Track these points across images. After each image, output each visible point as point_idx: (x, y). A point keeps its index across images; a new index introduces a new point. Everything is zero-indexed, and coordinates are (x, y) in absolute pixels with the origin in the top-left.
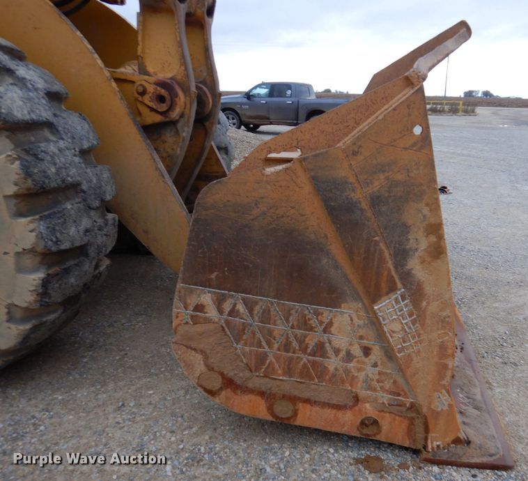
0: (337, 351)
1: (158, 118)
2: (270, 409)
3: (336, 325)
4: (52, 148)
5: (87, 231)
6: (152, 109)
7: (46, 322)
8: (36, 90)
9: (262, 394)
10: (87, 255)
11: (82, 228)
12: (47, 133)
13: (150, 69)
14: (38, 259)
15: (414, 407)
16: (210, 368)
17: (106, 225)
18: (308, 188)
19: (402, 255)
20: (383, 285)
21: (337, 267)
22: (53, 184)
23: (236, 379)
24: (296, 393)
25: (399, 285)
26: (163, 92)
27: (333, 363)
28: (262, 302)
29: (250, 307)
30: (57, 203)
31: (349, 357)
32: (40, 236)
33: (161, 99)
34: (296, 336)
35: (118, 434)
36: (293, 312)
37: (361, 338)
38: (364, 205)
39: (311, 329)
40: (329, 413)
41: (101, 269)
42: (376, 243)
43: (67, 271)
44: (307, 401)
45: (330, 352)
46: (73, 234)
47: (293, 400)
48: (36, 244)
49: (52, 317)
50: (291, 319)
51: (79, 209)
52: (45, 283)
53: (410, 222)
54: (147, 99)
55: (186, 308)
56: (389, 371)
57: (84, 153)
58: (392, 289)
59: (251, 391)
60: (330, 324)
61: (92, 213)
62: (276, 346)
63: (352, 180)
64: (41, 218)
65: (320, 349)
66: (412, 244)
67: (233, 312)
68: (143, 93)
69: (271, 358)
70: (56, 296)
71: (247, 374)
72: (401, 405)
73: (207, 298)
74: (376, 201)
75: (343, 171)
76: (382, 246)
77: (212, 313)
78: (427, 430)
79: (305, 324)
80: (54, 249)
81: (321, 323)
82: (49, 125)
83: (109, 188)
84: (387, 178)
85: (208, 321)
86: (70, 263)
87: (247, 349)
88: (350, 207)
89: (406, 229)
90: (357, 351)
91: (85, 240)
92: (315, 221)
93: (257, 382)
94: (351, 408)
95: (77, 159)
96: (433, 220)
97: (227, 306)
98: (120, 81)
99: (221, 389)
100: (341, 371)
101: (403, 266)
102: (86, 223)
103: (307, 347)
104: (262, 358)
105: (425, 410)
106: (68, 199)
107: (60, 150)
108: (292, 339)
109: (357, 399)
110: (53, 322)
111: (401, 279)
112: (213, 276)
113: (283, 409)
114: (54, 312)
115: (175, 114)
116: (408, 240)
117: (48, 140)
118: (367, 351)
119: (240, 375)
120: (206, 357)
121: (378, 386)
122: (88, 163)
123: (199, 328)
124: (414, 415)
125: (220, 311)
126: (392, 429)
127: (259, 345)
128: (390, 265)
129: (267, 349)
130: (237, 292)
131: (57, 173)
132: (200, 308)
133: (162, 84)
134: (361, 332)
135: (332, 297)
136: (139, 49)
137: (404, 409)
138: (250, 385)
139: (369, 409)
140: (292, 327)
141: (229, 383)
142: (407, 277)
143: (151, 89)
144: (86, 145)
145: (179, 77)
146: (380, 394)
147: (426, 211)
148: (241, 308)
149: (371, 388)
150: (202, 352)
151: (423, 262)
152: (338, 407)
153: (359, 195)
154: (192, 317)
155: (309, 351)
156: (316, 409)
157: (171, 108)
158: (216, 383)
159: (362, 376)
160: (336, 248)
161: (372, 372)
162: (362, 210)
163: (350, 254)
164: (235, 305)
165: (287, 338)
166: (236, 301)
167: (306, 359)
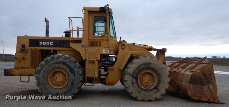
2: (198, 98)
3: (205, 88)
16: (192, 94)
18: (202, 74)
19: (211, 80)
21: (205, 81)
27: (204, 92)
28: (197, 86)
29: (193, 86)
31: (206, 92)
36: (200, 87)
42: (209, 79)
44: (202, 97)
47: (200, 97)
56: (211, 93)
58: (211, 83)
59: (196, 96)
65: (203, 91)
67: (194, 87)
74: (209, 75)
75: (205, 72)
77: (192, 87)
81: (203, 88)
84: (210, 72)
87: (195, 91)
90: (207, 91)
92: (202, 77)
94: (207, 98)
104: (197, 92)
105: (215, 97)
108: (200, 90)
112: (192, 83)
116: (212, 78)
118: (208, 91)
120: (191, 92)
123: (190, 89)
126: (211, 100)
132: (190, 87)
134: (207, 89)
135: (204, 85)
137: (212, 97)
139: (209, 98)
142: (212, 82)
146: (210, 96)
148: (195, 86)
149: (208, 95)
151: (213, 80)
152: (205, 98)
153: (207, 74)
161: (209, 93)
166: (194, 86)
167: (201, 92)
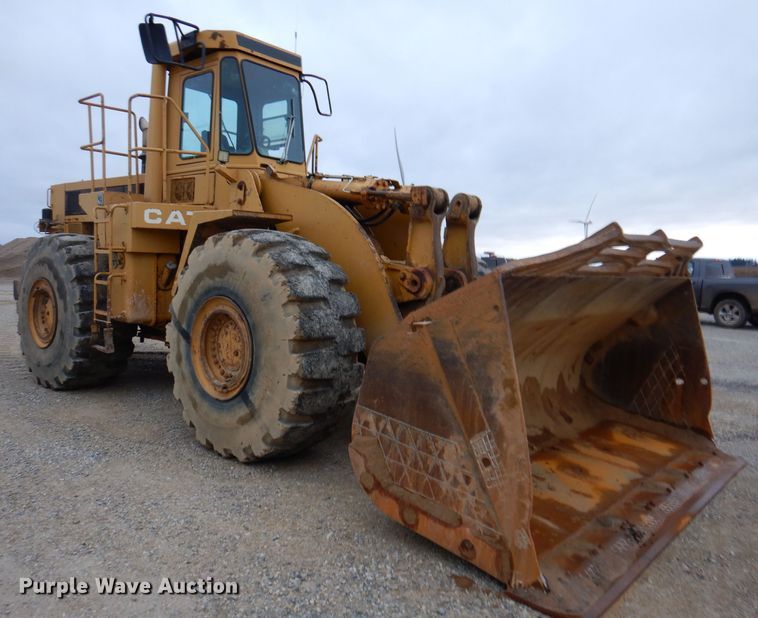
0: (448, 476)
1: (412, 297)
2: (401, 514)
3: (446, 452)
4: (322, 313)
5: (334, 370)
6: (408, 291)
7: (299, 427)
8: (323, 278)
9: (396, 499)
10: (332, 387)
11: (330, 367)
12: (322, 304)
13: (414, 262)
14: (300, 381)
15: (501, 541)
16: (368, 471)
17: (352, 369)
18: (431, 346)
19: (488, 401)
20: (476, 424)
21: (447, 406)
22: (316, 336)
23: (382, 483)
24: (418, 504)
25: (487, 425)
26: (416, 278)
27: (445, 485)
28: (402, 425)
30: (317, 348)
31: (455, 482)
32: (301, 367)
33: (414, 283)
34: (421, 456)
35: (316, 511)
36: (419, 437)
37: (463, 467)
38: (463, 360)
39: (431, 453)
40: (439, 528)
41: (346, 401)
42: (471, 390)
43: (316, 394)
44: (425, 513)
45: (443, 476)
46: (323, 369)
47: (417, 510)
48: (298, 371)
49: (305, 425)
50: (418, 442)
51: (331, 354)
52: (301, 398)
53: (493, 376)
54: (405, 283)
55: (359, 422)
56: (483, 502)
57: (343, 318)
58: (482, 429)
59: (390, 495)
60: (443, 451)
61: (340, 358)
62: (409, 462)
63: (455, 341)
64: (305, 356)
65: (436, 472)
66: (494, 394)
67: (384, 431)
68: (403, 279)
69: (405, 472)
70: (307, 410)
71: (390, 481)
72: (492, 536)
73: (371, 418)
74: (470, 358)
75: (450, 336)
76: (474, 392)
77: (373, 429)
78: (512, 566)
79: (426, 448)
80: (309, 376)
81: (437, 449)
82: (324, 299)
83: (358, 343)
84: (477, 342)
85: (370, 434)
86: (320, 389)
87: (392, 461)
88: (454, 361)
89: (490, 381)
90: (461, 479)
91: (332, 375)
93: (394, 489)
94: (455, 528)
95: (336, 322)
96: (508, 376)
97: (381, 426)
98: (390, 270)
99: (373, 489)
100: (451, 493)
101: (488, 410)
102: (334, 364)
103: (428, 468)
104: (400, 471)
105: (509, 545)
106: (325, 346)
107: (326, 315)
108: (419, 459)
109: (461, 522)
110: (305, 429)
111: (488, 420)
112: (375, 401)
113: (410, 516)
114: (306, 422)
115: (423, 294)
116: (492, 390)
117: (320, 308)
118: (467, 479)
119: (385, 481)
120: (366, 462)
121: (475, 513)
122: (344, 325)
123: (365, 439)
124: (501, 548)
125: (378, 428)
126: (484, 556)
127: (399, 460)
128: (480, 408)
129: (403, 464)
130: (388, 415)
131: (320, 329)
132: (366, 424)
133: (417, 273)
134: (463, 462)
135: (446, 434)
136: (408, 248)
137: (494, 541)
138: (391, 490)
139: (468, 532)
140: (419, 449)
141: (378, 485)
142: (492, 419)
143: (409, 275)
144: (346, 313)
145: (430, 268)
146: (477, 521)
147: (503, 368)
148: (389, 427)
149: (470, 514)
150: (364, 457)
151: (502, 409)
152: (446, 525)
153: (459, 353)
154: (362, 430)
155: (430, 471)
156: (431, 522)
157: (420, 290)
158: (370, 484)
159: (464, 501)
160: (447, 391)
161: (471, 499)
162: (461, 364)
163: (454, 396)
164: (386, 425)
165: (416, 458)
166: (386, 422)
167: (427, 478)
